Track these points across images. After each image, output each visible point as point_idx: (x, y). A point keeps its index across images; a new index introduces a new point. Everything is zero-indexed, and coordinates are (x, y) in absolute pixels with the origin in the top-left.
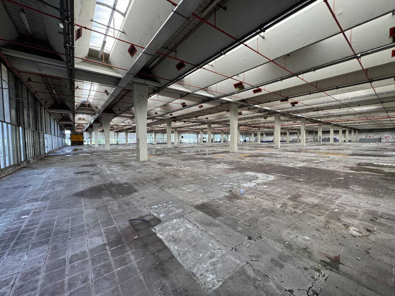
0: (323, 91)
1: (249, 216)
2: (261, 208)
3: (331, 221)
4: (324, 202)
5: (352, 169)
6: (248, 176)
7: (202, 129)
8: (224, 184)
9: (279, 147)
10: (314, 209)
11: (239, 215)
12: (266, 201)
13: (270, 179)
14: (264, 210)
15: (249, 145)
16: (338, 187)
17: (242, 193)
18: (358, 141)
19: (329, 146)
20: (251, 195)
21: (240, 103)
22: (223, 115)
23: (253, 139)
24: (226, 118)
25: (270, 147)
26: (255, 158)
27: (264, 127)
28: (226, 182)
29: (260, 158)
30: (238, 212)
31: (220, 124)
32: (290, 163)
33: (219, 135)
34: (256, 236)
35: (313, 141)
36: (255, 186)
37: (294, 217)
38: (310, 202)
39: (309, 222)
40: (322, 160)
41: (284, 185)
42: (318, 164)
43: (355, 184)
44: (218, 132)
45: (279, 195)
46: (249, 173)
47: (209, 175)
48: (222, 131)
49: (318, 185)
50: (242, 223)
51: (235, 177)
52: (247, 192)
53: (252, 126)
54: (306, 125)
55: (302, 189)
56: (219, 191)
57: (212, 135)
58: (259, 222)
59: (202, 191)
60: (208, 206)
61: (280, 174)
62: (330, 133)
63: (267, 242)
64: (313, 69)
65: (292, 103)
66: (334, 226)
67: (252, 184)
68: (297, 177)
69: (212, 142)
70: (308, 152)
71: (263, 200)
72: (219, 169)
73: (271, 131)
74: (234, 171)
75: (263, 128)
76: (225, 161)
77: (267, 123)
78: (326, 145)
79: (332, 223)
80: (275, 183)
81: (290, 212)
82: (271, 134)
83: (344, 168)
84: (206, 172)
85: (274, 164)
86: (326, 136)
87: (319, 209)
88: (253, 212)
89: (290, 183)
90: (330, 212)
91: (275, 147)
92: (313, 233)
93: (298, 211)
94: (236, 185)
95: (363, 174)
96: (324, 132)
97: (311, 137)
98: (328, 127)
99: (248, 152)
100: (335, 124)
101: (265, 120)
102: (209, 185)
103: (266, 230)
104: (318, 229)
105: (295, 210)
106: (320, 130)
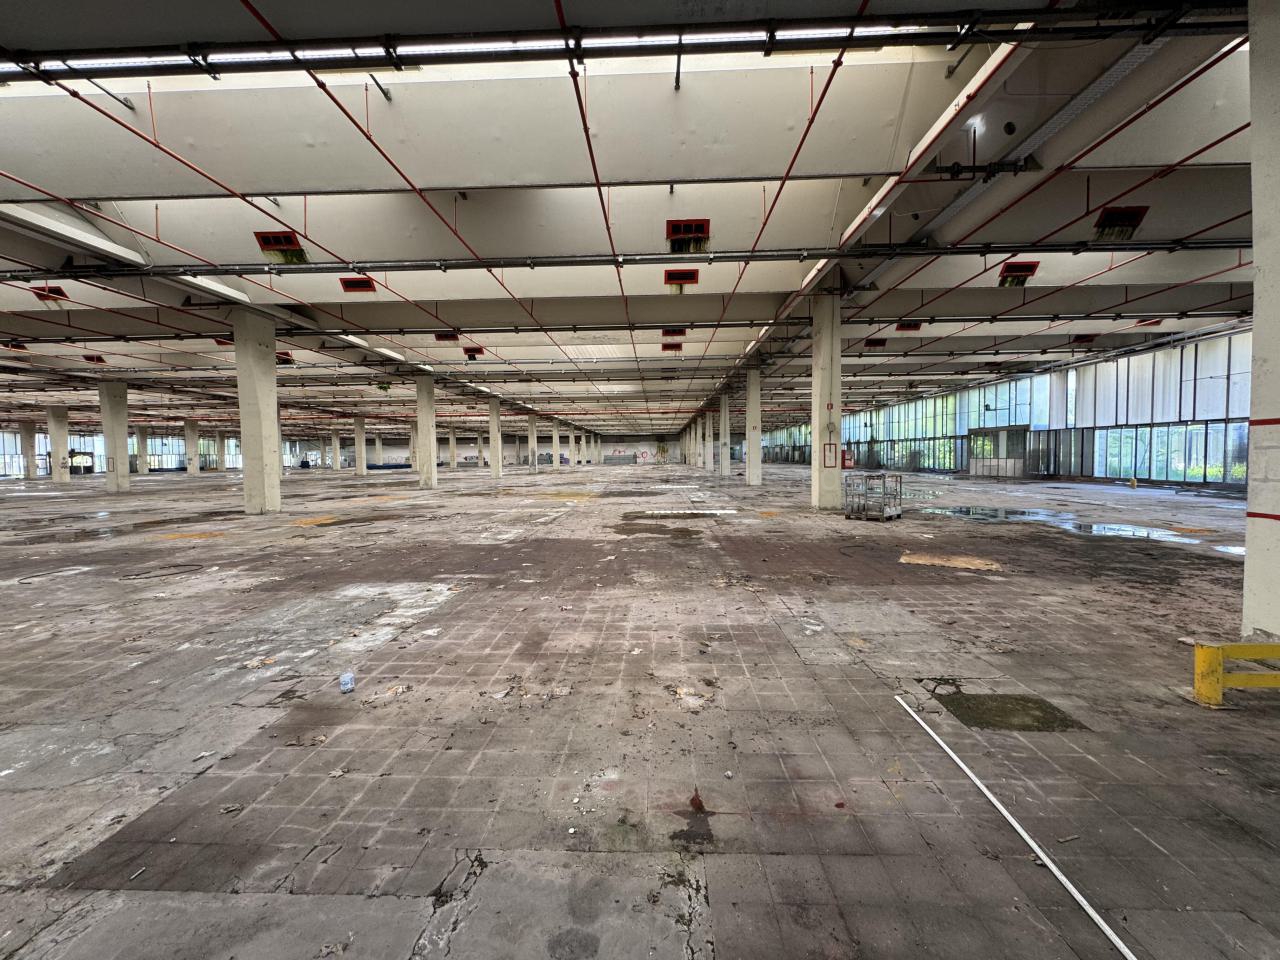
0: (546, 331)
1: (407, 784)
2: (441, 725)
3: (638, 688)
4: (603, 635)
5: (619, 529)
6: (355, 605)
7: (60, 412)
8: (245, 667)
9: (434, 482)
10: (592, 667)
11: (361, 803)
12: (453, 689)
13: (441, 599)
14: (457, 731)
15: (324, 480)
17: (349, 686)
18: (603, 461)
19: (553, 476)
20: (389, 685)
21: (285, 315)
22: (195, 353)
23: (335, 456)
24: (215, 368)
25: (404, 484)
26: (363, 529)
27: (377, 417)
28: (254, 654)
29: (382, 526)
30: (354, 789)
31: (181, 392)
32: (481, 532)
33: (169, 441)
34: (463, 870)
35: (515, 462)
36: (395, 640)
37: (555, 716)
38: (576, 647)
39: (596, 716)
40: (555, 515)
41: (490, 610)
42: (550, 526)
43: (639, 568)
44: (167, 427)
45: (488, 651)
46: (352, 591)
47: (141, 643)
48: (192, 423)
49: (573, 589)
50: (388, 839)
51: (298, 619)
52: (369, 677)
53: (332, 412)
54: (502, 418)
55: (542, 612)
56: (225, 713)
57: (129, 440)
58: (455, 794)
59: (107, 750)
60: (166, 833)
61: (465, 573)
62: (552, 442)
63: (511, 869)
64: (529, 262)
65: (468, 351)
66: (652, 701)
67: (381, 635)
68: (514, 575)
69: (133, 470)
70: (516, 495)
71: (442, 689)
72: (200, 598)
73: (400, 431)
74: (283, 594)
75: (374, 421)
76: (223, 553)
77: (389, 403)
78: (546, 473)
79: (645, 695)
80: (459, 608)
81: (538, 701)
82: (400, 441)
83: (605, 530)
84: (120, 627)
85: (435, 542)
86: (545, 450)
87: (603, 661)
88: (419, 756)
89: (504, 600)
90: (626, 662)
91: (422, 482)
92: (619, 751)
93: (558, 691)
94: (311, 657)
95: (643, 541)
96: (540, 440)
97: (511, 452)
98: (547, 427)
99: (327, 505)
100: (561, 420)
101: (382, 392)
102: (150, 698)
103: (488, 815)
104: (625, 729)
105: (548, 689)
106: (533, 434)
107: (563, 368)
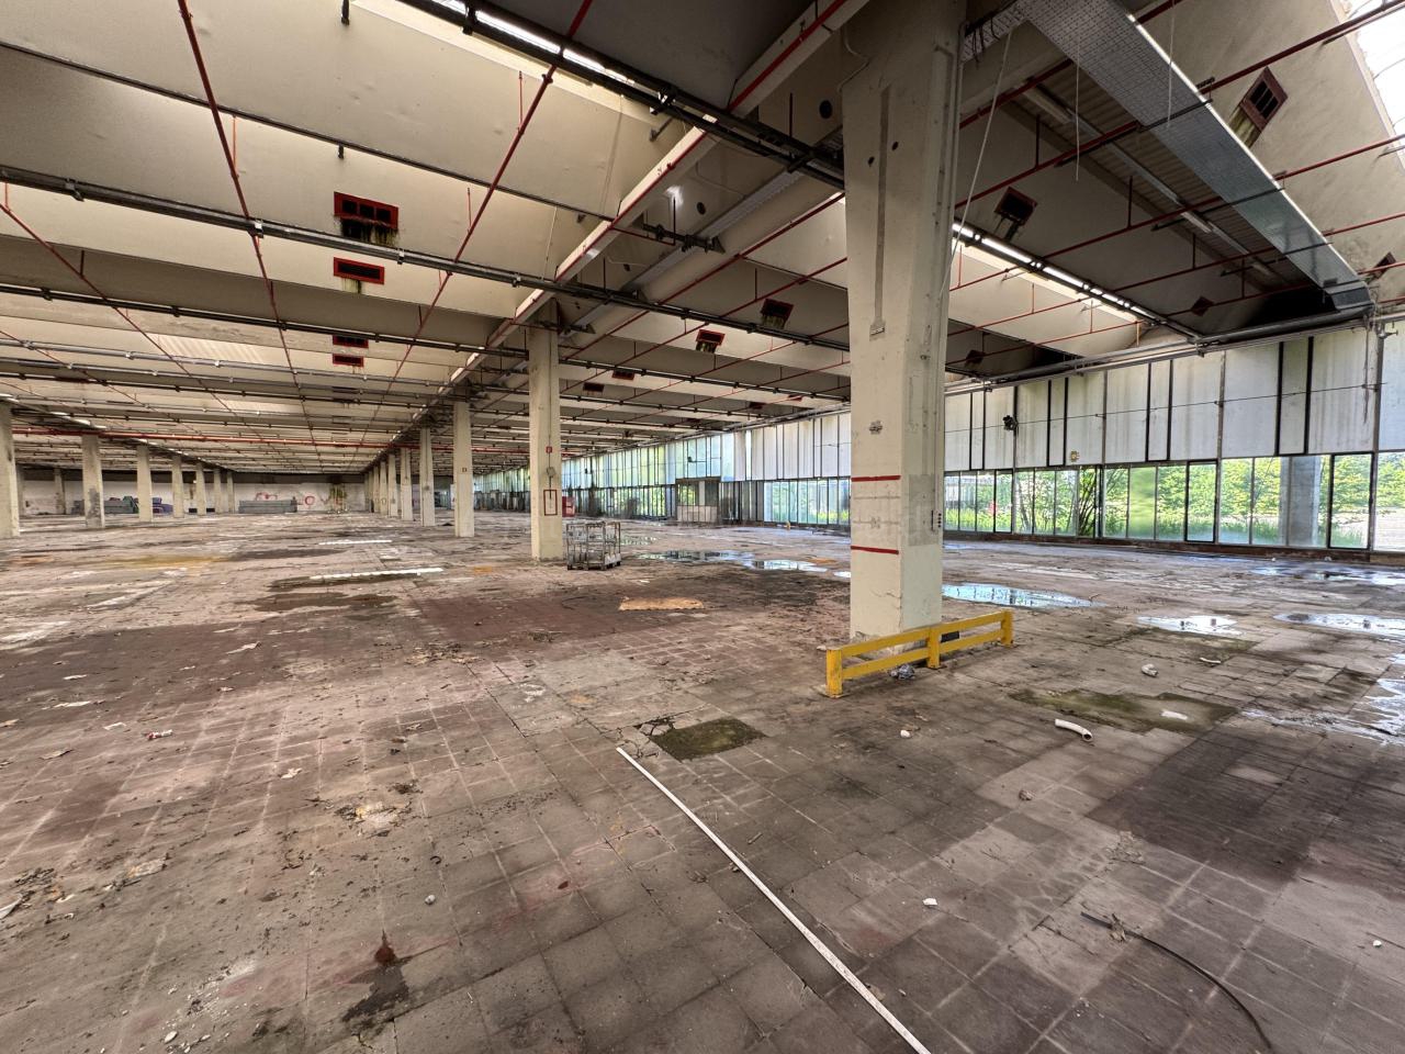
3: (293, 825)
4: (231, 762)
5: (263, 605)
10: (210, 814)
16: (252, 685)
18: (237, 510)
19: (137, 531)
35: (52, 509)
37: (128, 913)
38: (177, 791)
39: (214, 889)
40: (141, 592)
42: (129, 610)
43: (298, 655)
49: (173, 703)
54: (16, 437)
55: (105, 749)
62: (135, 479)
66: (316, 838)
68: (43, 699)
70: (53, 564)
78: (124, 527)
79: (304, 832)
81: (92, 900)
83: (238, 608)
86: (121, 492)
87: (229, 801)
90: (275, 792)
92: (257, 928)
93: (137, 871)
95: (304, 617)
96: (109, 476)
97: (42, 495)
98: (124, 456)
100: (153, 446)
104: (270, 891)
105: (115, 874)
106: (92, 467)
107: (156, 368)
